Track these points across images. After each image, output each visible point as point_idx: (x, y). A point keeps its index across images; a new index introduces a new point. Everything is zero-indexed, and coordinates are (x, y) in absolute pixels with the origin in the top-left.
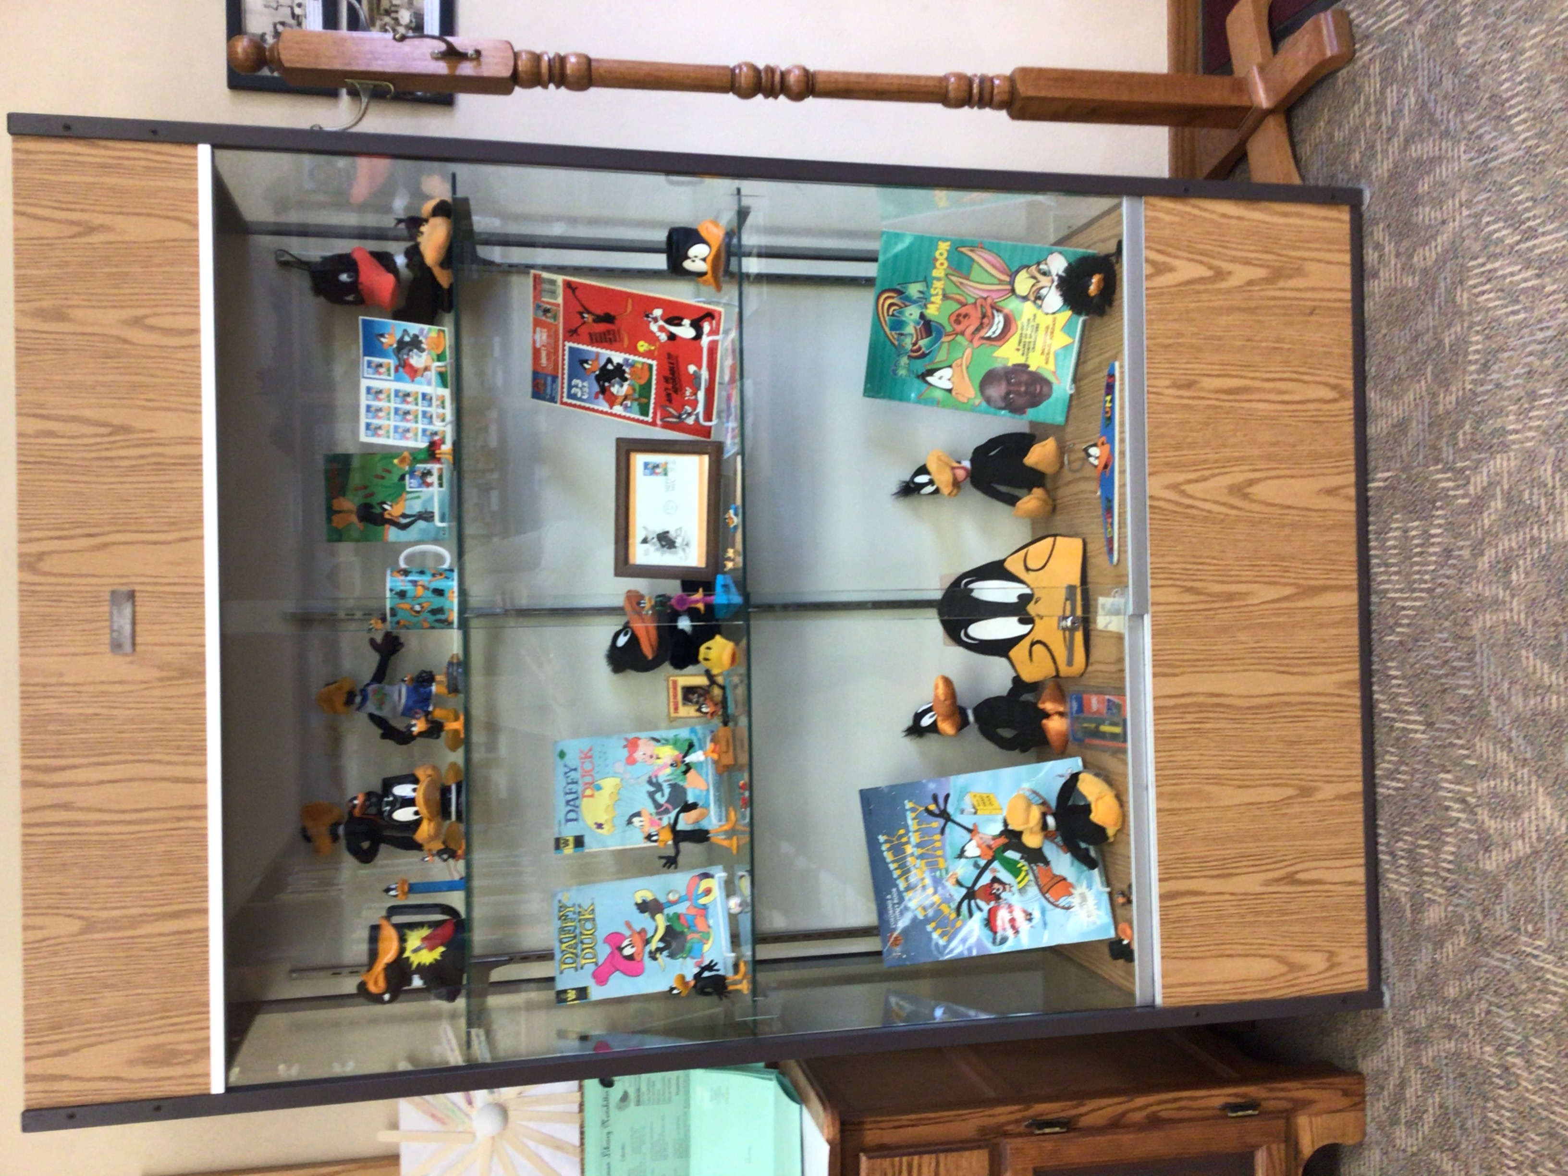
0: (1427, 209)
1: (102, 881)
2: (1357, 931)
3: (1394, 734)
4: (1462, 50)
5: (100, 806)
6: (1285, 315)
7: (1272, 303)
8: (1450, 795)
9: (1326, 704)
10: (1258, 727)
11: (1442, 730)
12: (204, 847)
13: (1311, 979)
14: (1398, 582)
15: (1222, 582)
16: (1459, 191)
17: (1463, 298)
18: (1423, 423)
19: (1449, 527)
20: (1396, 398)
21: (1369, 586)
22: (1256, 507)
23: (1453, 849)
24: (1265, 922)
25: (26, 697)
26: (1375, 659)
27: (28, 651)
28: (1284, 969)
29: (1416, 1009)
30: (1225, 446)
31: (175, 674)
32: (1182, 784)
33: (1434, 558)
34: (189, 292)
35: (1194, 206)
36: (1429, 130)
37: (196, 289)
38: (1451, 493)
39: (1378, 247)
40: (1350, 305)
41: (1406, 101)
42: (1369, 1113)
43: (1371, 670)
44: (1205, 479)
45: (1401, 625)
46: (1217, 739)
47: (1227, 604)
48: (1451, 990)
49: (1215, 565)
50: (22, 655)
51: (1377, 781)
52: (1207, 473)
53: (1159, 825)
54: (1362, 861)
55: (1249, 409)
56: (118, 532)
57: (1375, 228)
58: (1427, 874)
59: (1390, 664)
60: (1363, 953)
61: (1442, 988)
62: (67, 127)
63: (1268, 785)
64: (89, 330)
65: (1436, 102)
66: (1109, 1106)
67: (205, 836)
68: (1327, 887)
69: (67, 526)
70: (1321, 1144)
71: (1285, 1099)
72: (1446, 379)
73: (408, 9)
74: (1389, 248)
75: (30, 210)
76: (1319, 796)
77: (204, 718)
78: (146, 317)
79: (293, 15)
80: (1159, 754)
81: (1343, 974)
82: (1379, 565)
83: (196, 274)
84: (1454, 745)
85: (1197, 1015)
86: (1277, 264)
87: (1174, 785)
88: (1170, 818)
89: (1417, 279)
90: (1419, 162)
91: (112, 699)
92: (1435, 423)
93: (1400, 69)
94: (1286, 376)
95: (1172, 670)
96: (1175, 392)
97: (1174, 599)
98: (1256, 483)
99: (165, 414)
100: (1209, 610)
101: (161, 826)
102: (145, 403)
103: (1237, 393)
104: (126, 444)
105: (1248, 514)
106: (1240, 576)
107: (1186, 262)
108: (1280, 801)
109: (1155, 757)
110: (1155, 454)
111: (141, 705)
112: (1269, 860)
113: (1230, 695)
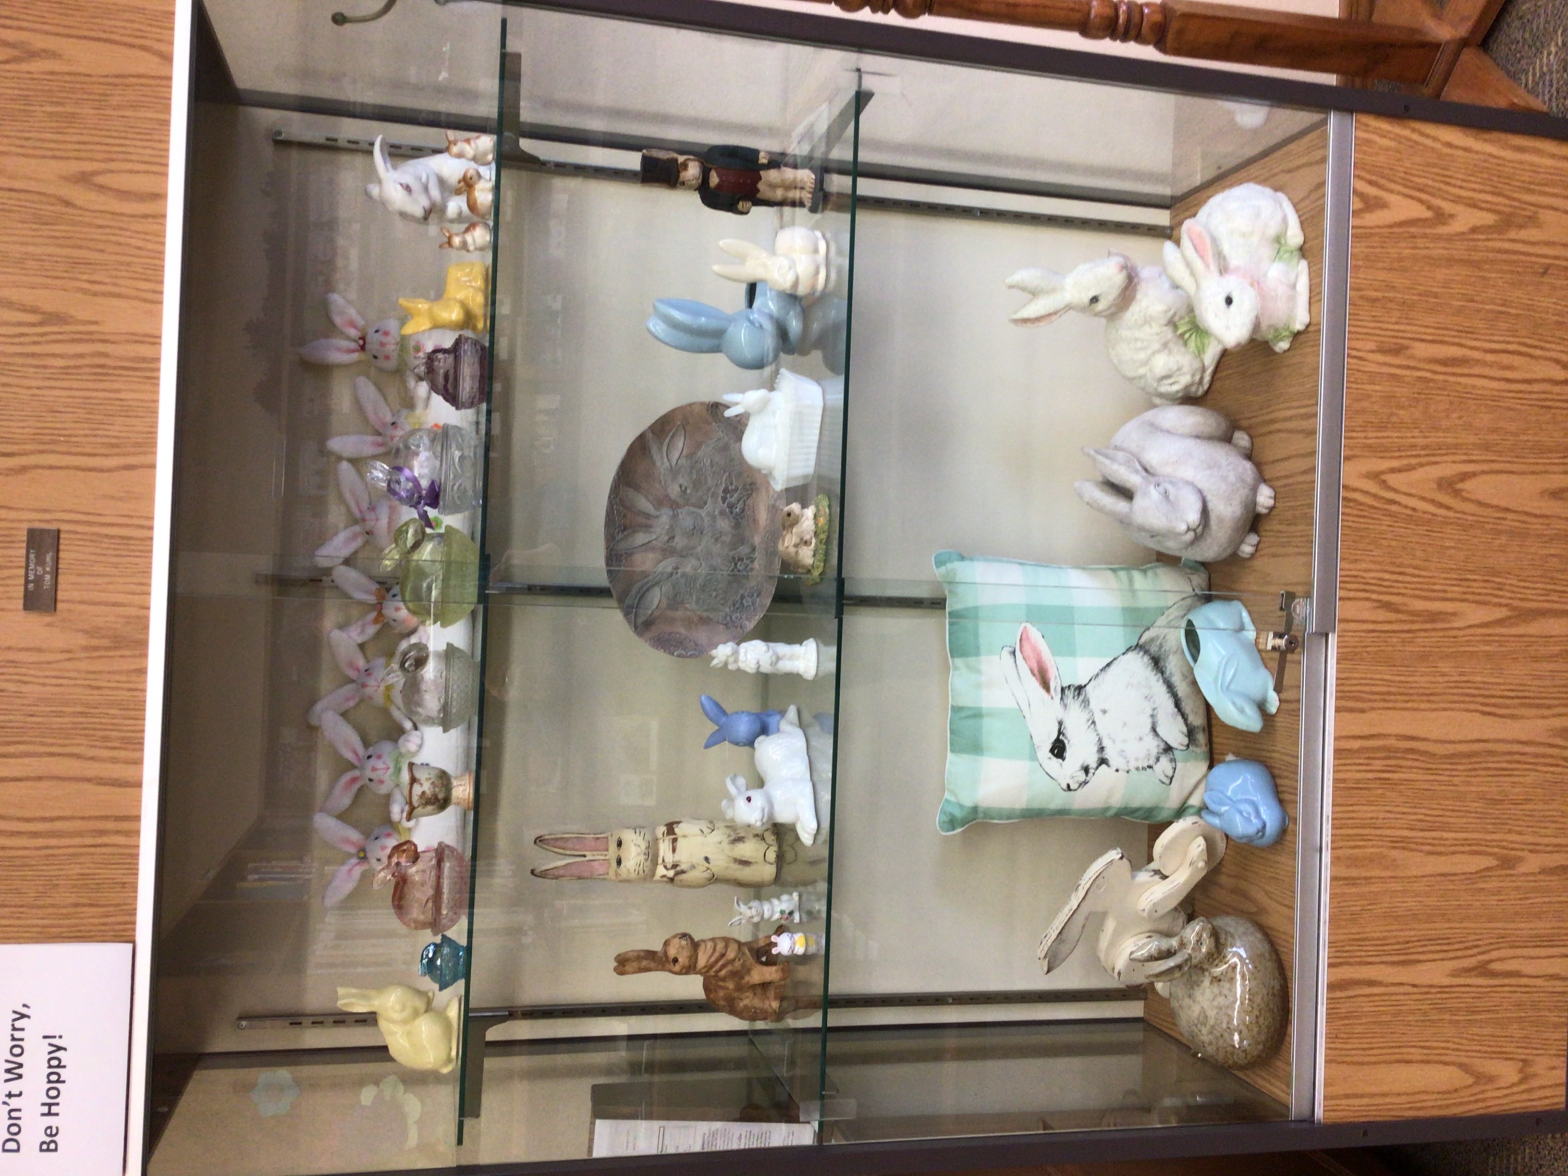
2: (1557, 1036)
6: (1512, 272)
7: (1499, 256)
9: (1537, 756)
10: (1456, 780)
12: (132, 871)
13: (1498, 1094)
15: (1426, 598)
22: (1469, 507)
24: (1451, 1022)
28: (1470, 1080)
30: (1437, 429)
31: (105, 642)
32: (1365, 847)
34: (154, 144)
35: (1414, 130)
37: (165, 141)
44: (1410, 468)
46: (1409, 793)
47: (1428, 626)
49: (1418, 576)
52: (1414, 461)
53: (1333, 897)
55: (1466, 386)
56: (42, 452)
60: (1561, 1063)
63: (1463, 852)
64: (17, 185)
67: (136, 855)
68: (1524, 981)
76: (1522, 869)
78: (94, 174)
80: (1338, 809)
81: (1539, 1088)
83: (166, 123)
85: (1365, 1134)
86: (1508, 210)
87: (1355, 847)
88: (1345, 890)
91: (23, 671)
94: (1511, 347)
95: (1360, 705)
96: (1380, 358)
97: (1367, 615)
98: (1470, 477)
99: (114, 302)
100: (1408, 631)
101: (76, 841)
102: (87, 286)
103: (1453, 365)
104: (59, 337)
105: (1458, 515)
106: (1444, 591)
107: (1399, 198)
108: (1477, 872)
109: (1333, 813)
110: (1354, 434)
111: (60, 681)
112: (1461, 945)
113: (1424, 740)
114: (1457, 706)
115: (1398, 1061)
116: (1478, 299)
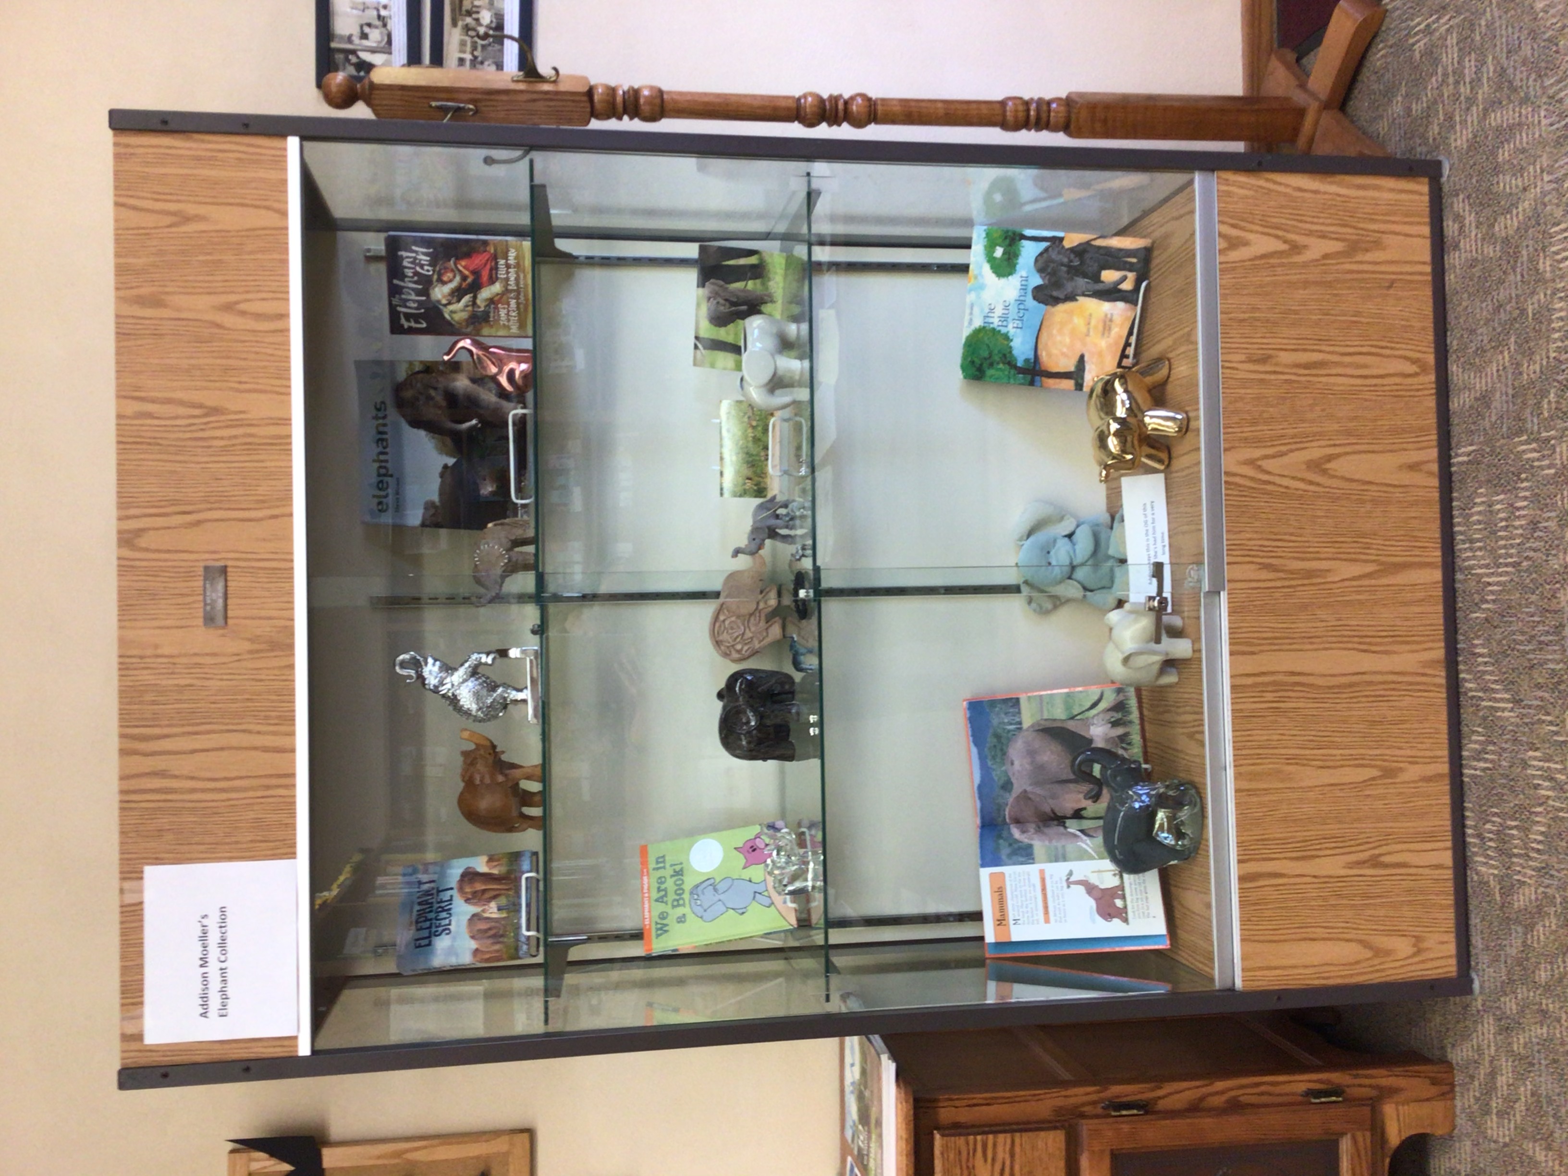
0: (1508, 178)
1: (194, 847)
2: (1443, 916)
3: (1481, 714)
4: (1541, 14)
5: (192, 775)
6: (1361, 288)
7: (1349, 276)
8: (1539, 773)
9: (1411, 684)
10: (1339, 707)
11: (1530, 707)
12: (293, 814)
13: (1398, 964)
14: (1483, 557)
15: (1303, 559)
16: (1540, 156)
17: (1545, 265)
18: (1507, 393)
19: (1535, 498)
20: (1480, 370)
21: (1453, 563)
22: (1334, 483)
23: (1543, 829)
24: (1348, 905)
25: (124, 668)
26: (1461, 637)
27: (127, 624)
28: (1369, 954)
29: (1506, 995)
30: (1303, 421)
31: (264, 647)
32: (1260, 764)
33: (1520, 531)
34: (277, 278)
35: (1267, 180)
36: (1509, 97)
37: (286, 274)
38: (1536, 464)
39: (1458, 218)
40: (1430, 278)
41: (1484, 69)
42: (1458, 1103)
43: (1456, 649)
44: (1282, 454)
45: (1487, 602)
46: (1298, 718)
47: (1306, 582)
48: (1543, 974)
49: (1294, 541)
50: (121, 628)
51: (1464, 762)
52: (1284, 448)
53: (1238, 805)
54: (1449, 844)
55: (1327, 384)
56: (210, 509)
57: (1455, 200)
58: (1515, 855)
59: (1476, 642)
60: (1451, 938)
61: (1533, 972)
62: (165, 122)
63: (1350, 766)
64: (184, 315)
65: (1515, 68)
66: (1189, 1089)
67: (294, 803)
68: (1412, 871)
69: (163, 503)
70: (1408, 1135)
71: (1370, 1086)
72: (1529, 348)
73: (489, 10)
74: (1470, 219)
75: (132, 201)
76: (1404, 777)
77: (294, 689)
78: (237, 303)
79: (379, 17)
80: (1237, 734)
81: (1432, 960)
82: (1464, 542)
83: (285, 262)
84: (1544, 721)
85: (1279, 998)
86: (1354, 237)
88: (1249, 799)
89: (1498, 248)
90: (1499, 130)
91: (206, 670)
92: (1519, 393)
93: (1478, 38)
94: (1364, 350)
95: (1251, 649)
96: (1252, 367)
97: (1253, 576)
98: (1335, 459)
99: (255, 396)
100: (1288, 587)
101: (251, 794)
102: (237, 386)
103: (1313, 368)
104: (219, 424)
105: (1326, 490)
106: (1318, 552)
107: (1258, 236)
108: (1365, 781)
109: (1233, 737)
110: (1230, 430)
111: (232, 677)
112: (1352, 843)
113: (1309, 675)
114: (1333, 645)
115: (1305, 939)
116: (1332, 312)
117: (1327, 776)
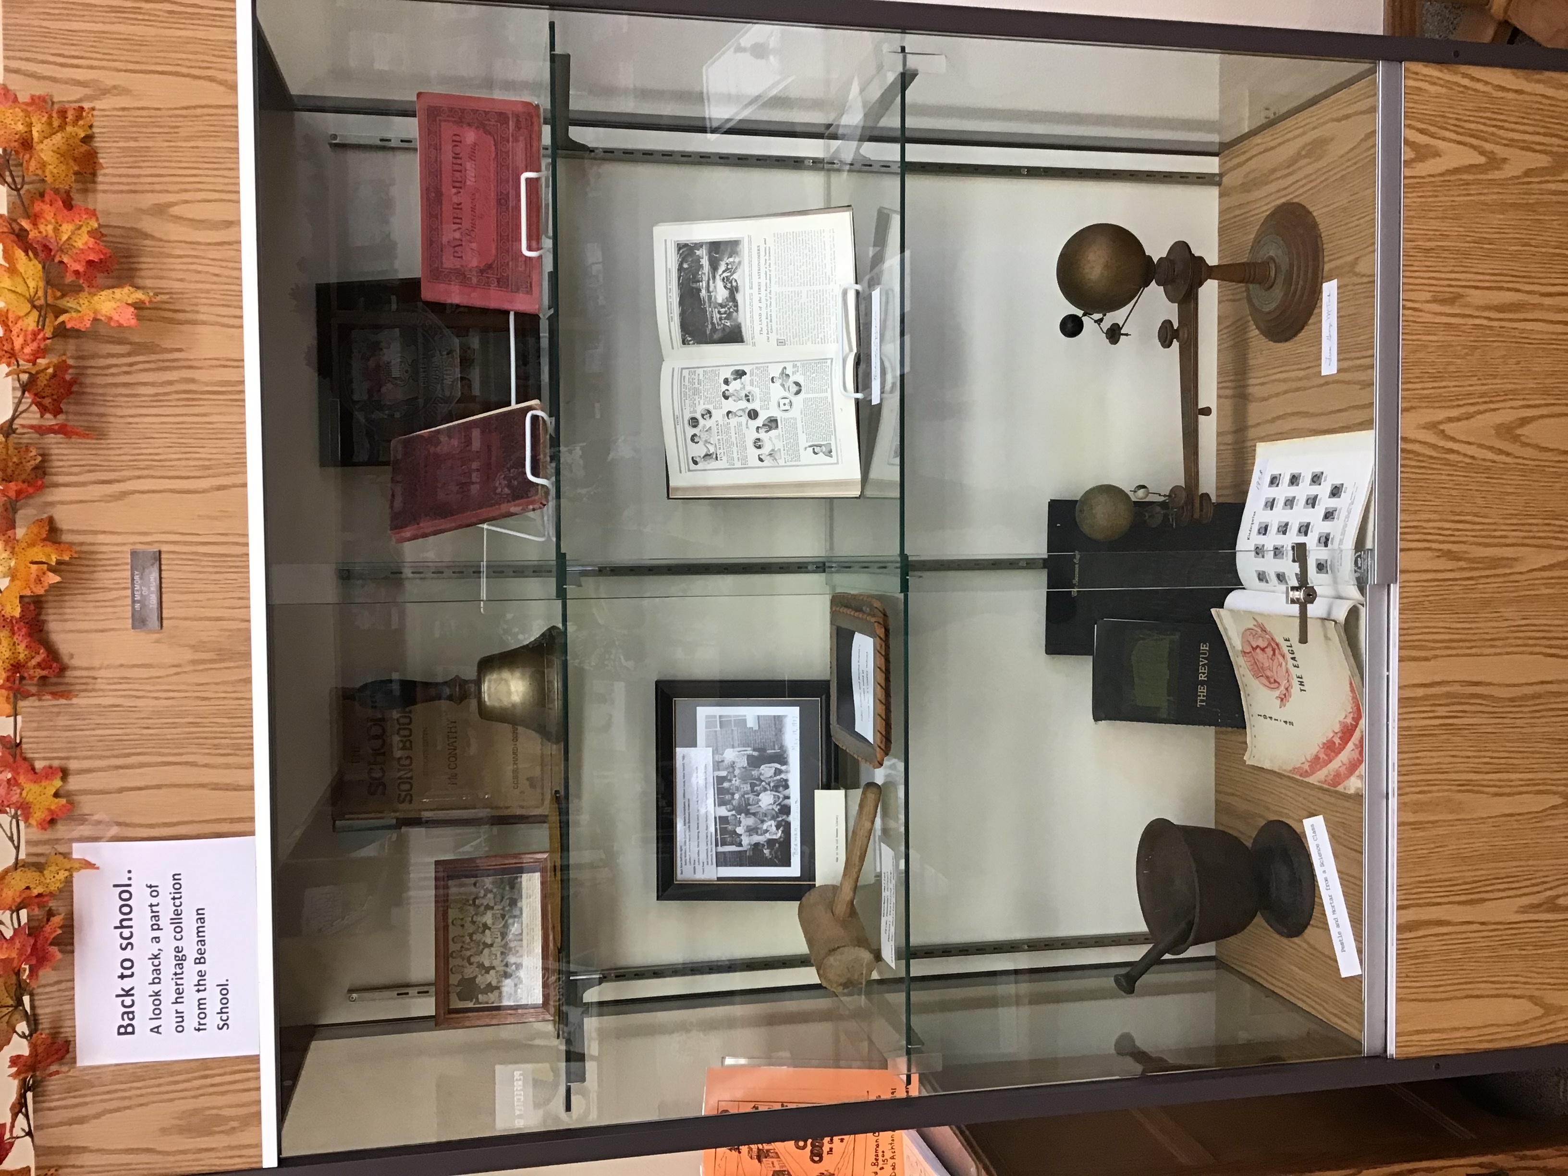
5: (121, 819)
7: (1555, 198)
15: (1488, 545)
22: (1529, 452)
24: (1520, 956)
28: (1540, 1011)
30: (1495, 377)
31: (211, 656)
32: (1430, 792)
34: (226, 173)
35: (1465, 76)
37: (235, 168)
44: (1468, 417)
46: (1473, 737)
47: (1491, 572)
49: (1479, 524)
52: (1472, 409)
53: (1400, 841)
55: (1522, 331)
56: (139, 477)
63: (1529, 792)
75: (24, 66)
78: (170, 205)
80: (1404, 756)
85: (1437, 1066)
86: (1562, 150)
87: (1420, 792)
88: (1412, 834)
91: (136, 686)
95: (1423, 654)
96: (1438, 308)
97: (1428, 565)
98: (1528, 423)
99: (195, 328)
100: (1469, 579)
103: (1510, 311)
104: (147, 366)
105: (1517, 461)
106: (1505, 537)
107: (1451, 145)
108: (1543, 811)
109: (1399, 760)
110: (1409, 386)
111: (171, 694)
112: (1528, 883)
113: (1490, 684)
115: (1467, 997)
116: (1533, 242)
117: (1503, 806)
